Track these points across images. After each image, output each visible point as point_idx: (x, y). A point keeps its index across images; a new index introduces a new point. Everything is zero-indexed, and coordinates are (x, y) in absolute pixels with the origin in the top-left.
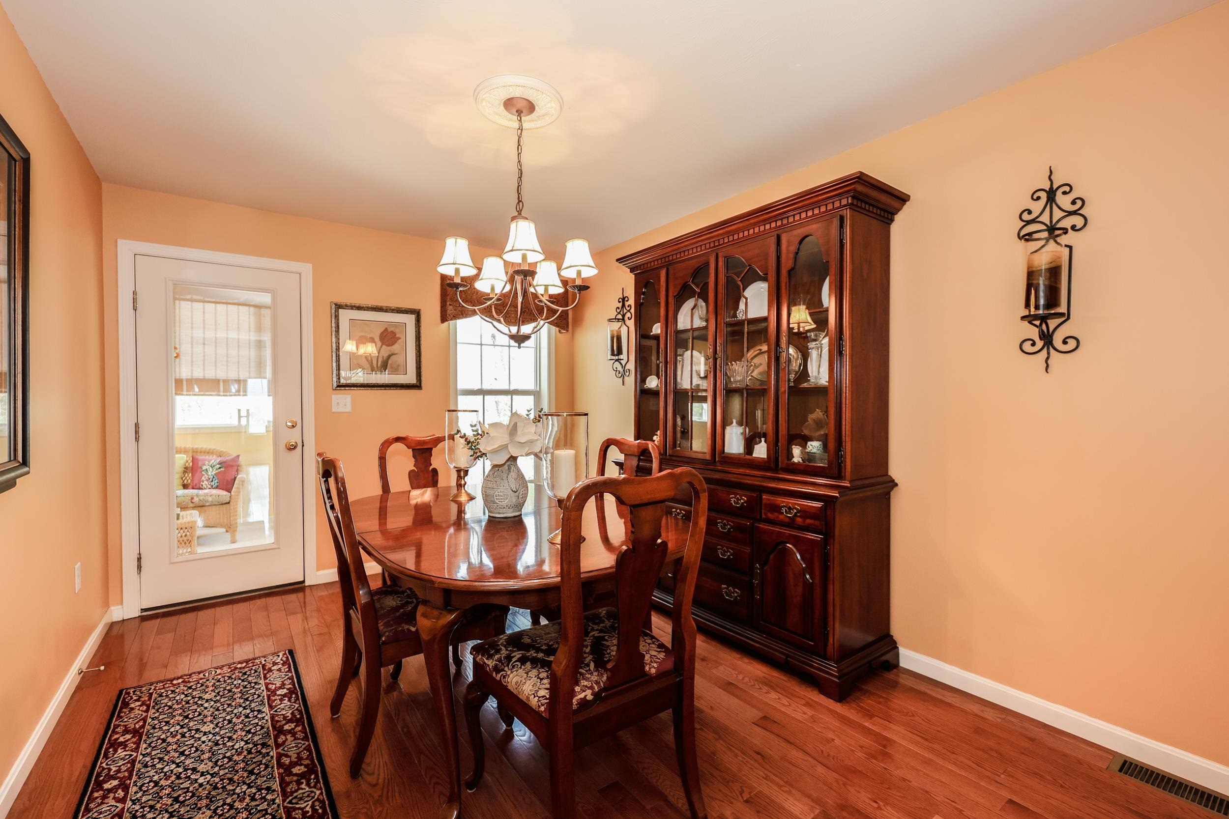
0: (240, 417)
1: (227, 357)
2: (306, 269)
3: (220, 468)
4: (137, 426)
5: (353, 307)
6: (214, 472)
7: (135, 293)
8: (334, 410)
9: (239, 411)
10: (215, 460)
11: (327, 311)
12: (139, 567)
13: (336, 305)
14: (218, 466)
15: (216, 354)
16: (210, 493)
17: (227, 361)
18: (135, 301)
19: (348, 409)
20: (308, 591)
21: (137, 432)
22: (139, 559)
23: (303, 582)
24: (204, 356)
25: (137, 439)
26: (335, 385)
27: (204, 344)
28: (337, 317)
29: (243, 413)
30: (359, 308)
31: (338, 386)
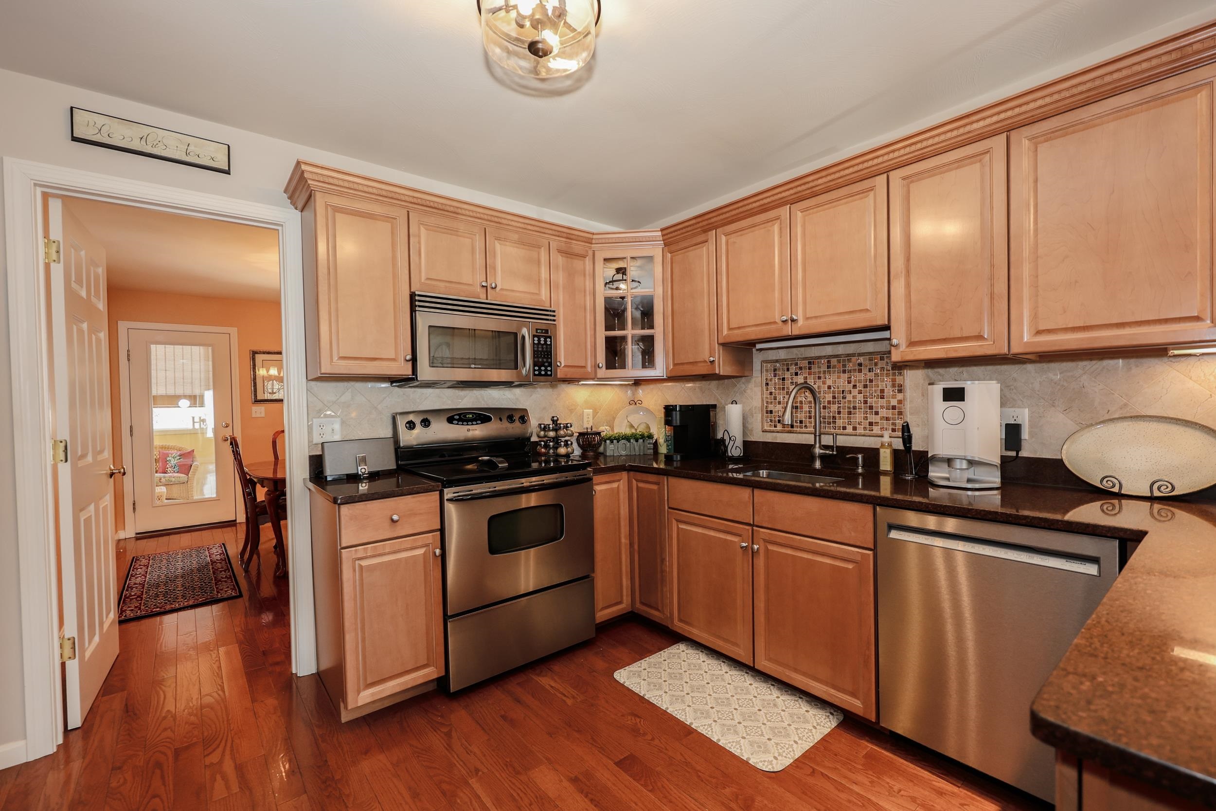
0: (194, 422)
1: (183, 379)
2: (233, 331)
3: (180, 459)
4: (131, 427)
5: (264, 353)
6: (175, 462)
7: (128, 351)
8: (254, 416)
9: (193, 418)
10: (175, 453)
11: (247, 357)
12: (134, 509)
13: (253, 352)
14: (178, 457)
15: (175, 377)
16: (174, 476)
17: (184, 382)
18: (128, 355)
19: (263, 415)
20: (238, 525)
21: (131, 431)
22: (134, 504)
23: (236, 520)
24: (166, 379)
25: (131, 435)
26: (253, 401)
27: (166, 370)
28: (254, 359)
29: (197, 420)
30: (269, 353)
31: (255, 401)
